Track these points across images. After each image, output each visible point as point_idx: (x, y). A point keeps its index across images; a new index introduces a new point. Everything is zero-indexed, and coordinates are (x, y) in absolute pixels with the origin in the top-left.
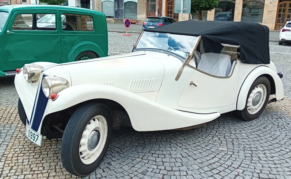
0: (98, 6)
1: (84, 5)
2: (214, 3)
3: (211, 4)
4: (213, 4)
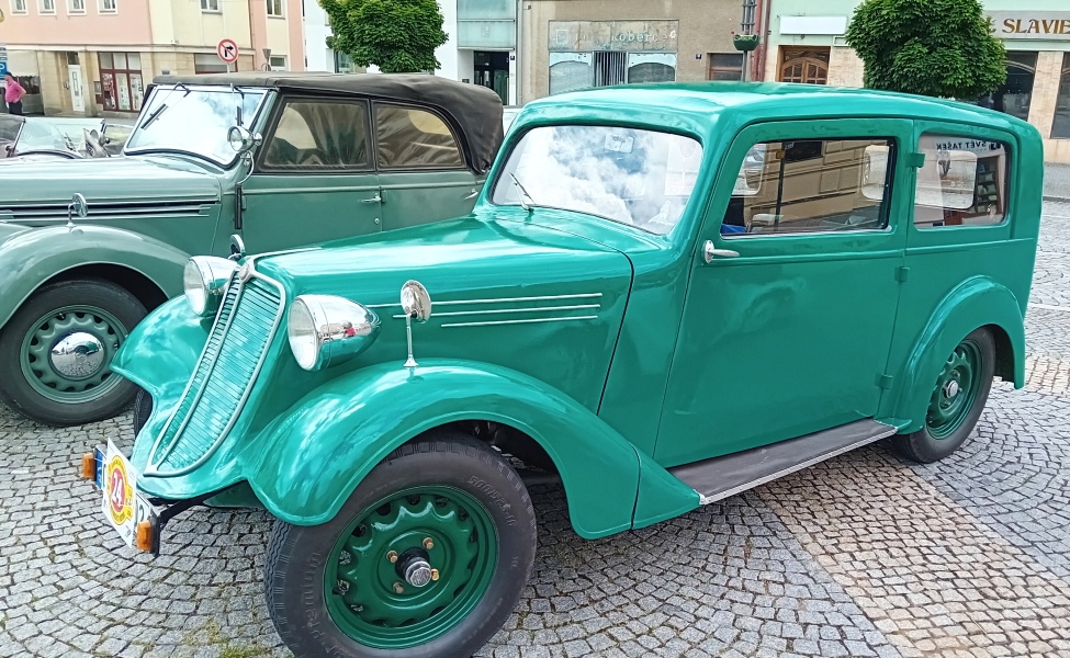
0: (537, 78)
1: (482, 75)
2: (991, 71)
3: (984, 75)
4: (989, 76)
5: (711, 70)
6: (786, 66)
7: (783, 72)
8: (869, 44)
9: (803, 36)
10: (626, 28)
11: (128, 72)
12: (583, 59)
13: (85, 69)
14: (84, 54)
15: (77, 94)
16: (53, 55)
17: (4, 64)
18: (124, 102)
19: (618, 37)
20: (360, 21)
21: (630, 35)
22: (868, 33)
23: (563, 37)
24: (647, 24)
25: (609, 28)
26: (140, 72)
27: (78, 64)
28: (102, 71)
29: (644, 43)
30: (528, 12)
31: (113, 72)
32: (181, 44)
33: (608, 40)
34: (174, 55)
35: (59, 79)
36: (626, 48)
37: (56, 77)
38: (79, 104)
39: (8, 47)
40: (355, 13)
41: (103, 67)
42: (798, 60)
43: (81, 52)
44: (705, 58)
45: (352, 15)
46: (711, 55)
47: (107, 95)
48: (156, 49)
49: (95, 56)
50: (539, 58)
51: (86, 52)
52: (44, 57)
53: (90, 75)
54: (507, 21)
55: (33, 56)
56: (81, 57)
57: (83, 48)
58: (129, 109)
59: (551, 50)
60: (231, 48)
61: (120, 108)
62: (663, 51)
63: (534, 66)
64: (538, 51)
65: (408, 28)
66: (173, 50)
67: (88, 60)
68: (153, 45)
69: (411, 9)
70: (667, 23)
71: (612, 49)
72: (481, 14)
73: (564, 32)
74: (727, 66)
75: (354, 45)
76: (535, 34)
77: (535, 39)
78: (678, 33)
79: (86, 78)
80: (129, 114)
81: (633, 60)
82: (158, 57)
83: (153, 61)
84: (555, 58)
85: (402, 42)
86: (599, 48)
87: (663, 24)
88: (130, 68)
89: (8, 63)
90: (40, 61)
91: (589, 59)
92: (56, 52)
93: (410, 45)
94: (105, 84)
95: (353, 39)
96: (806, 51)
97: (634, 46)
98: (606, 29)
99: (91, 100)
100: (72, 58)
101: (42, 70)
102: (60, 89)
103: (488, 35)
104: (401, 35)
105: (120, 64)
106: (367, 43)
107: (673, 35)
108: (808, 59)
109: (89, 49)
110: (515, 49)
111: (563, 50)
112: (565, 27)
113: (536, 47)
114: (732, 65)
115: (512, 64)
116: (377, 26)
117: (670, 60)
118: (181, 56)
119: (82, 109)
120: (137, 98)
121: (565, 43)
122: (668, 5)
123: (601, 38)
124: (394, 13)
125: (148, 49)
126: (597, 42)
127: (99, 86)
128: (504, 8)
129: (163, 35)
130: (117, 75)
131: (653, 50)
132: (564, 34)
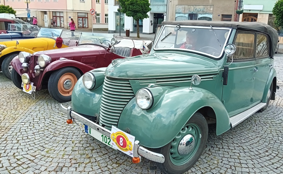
0: (172, 20)
5: (222, 19)
6: (244, 18)
7: (243, 20)
8: (280, 13)
9: (250, 10)
10: (198, 7)
11: (60, 17)
12: (185, 16)
13: (49, 16)
14: (49, 12)
15: (46, 22)
16: (40, 12)
17: (29, 14)
18: (59, 25)
19: (196, 10)
20: (129, 5)
21: (199, 9)
22: (280, 10)
23: (180, 10)
24: (204, 6)
25: (193, 7)
26: (63, 17)
27: (47, 14)
28: (53, 16)
29: (203, 11)
30: (170, 3)
31: (56, 17)
32: (74, 10)
33: (193, 10)
34: (72, 13)
35: (42, 18)
36: (198, 13)
37: (41, 18)
38: (47, 25)
39: (31, 10)
40: (127, 2)
41: (53, 15)
42: (248, 17)
43: (48, 11)
44: (221, 16)
45: (126, 3)
46: (222, 15)
47: (54, 22)
48: (68, 11)
49: (52, 12)
50: (172, 15)
51: (49, 11)
52: (38, 13)
53: (50, 17)
54: (164, 5)
55: (35, 12)
56: (48, 13)
57: (48, 10)
58: (60, 26)
59: (176, 13)
60: (93, 11)
61: (57, 26)
62: (208, 14)
63: (171, 17)
64: (172, 13)
65: (142, 7)
66: (72, 11)
67: (50, 13)
68: (67, 10)
69: (142, 2)
70: (210, 6)
71: (194, 13)
72: (157, 3)
73: (180, 8)
74: (227, 18)
75: (127, 11)
76: (172, 9)
77: (172, 10)
78: (213, 9)
79: (49, 18)
80: (60, 28)
81: (200, 16)
82: (68, 13)
83: (67, 14)
84: (177, 15)
85: (140, 11)
86: (190, 13)
87: (209, 6)
88: (61, 16)
89: (30, 14)
90: (37, 13)
91: (187, 15)
92: (41, 11)
93: (142, 11)
94: (54, 20)
95: (126, 9)
96: (251, 14)
97: (200, 12)
98: (192, 7)
99: (50, 24)
100: (45, 13)
101: (37, 16)
102: (42, 21)
103: (159, 9)
104: (140, 9)
105: (58, 15)
106: (130, 11)
107: (212, 9)
108: (251, 17)
109: (50, 10)
110: (166, 13)
111: (180, 13)
112: (180, 7)
113: (172, 12)
114: (228, 18)
115: (165, 17)
116: (134, 6)
117: (211, 16)
118: (74, 13)
119: (47, 26)
120: (62, 23)
121: (180, 11)
122: (211, 1)
123: (191, 10)
124: (138, 2)
125: (66, 11)
126: (190, 11)
127: (52, 20)
128: (163, 2)
129: (70, 7)
130: (57, 18)
131: (206, 13)
132: (180, 9)
